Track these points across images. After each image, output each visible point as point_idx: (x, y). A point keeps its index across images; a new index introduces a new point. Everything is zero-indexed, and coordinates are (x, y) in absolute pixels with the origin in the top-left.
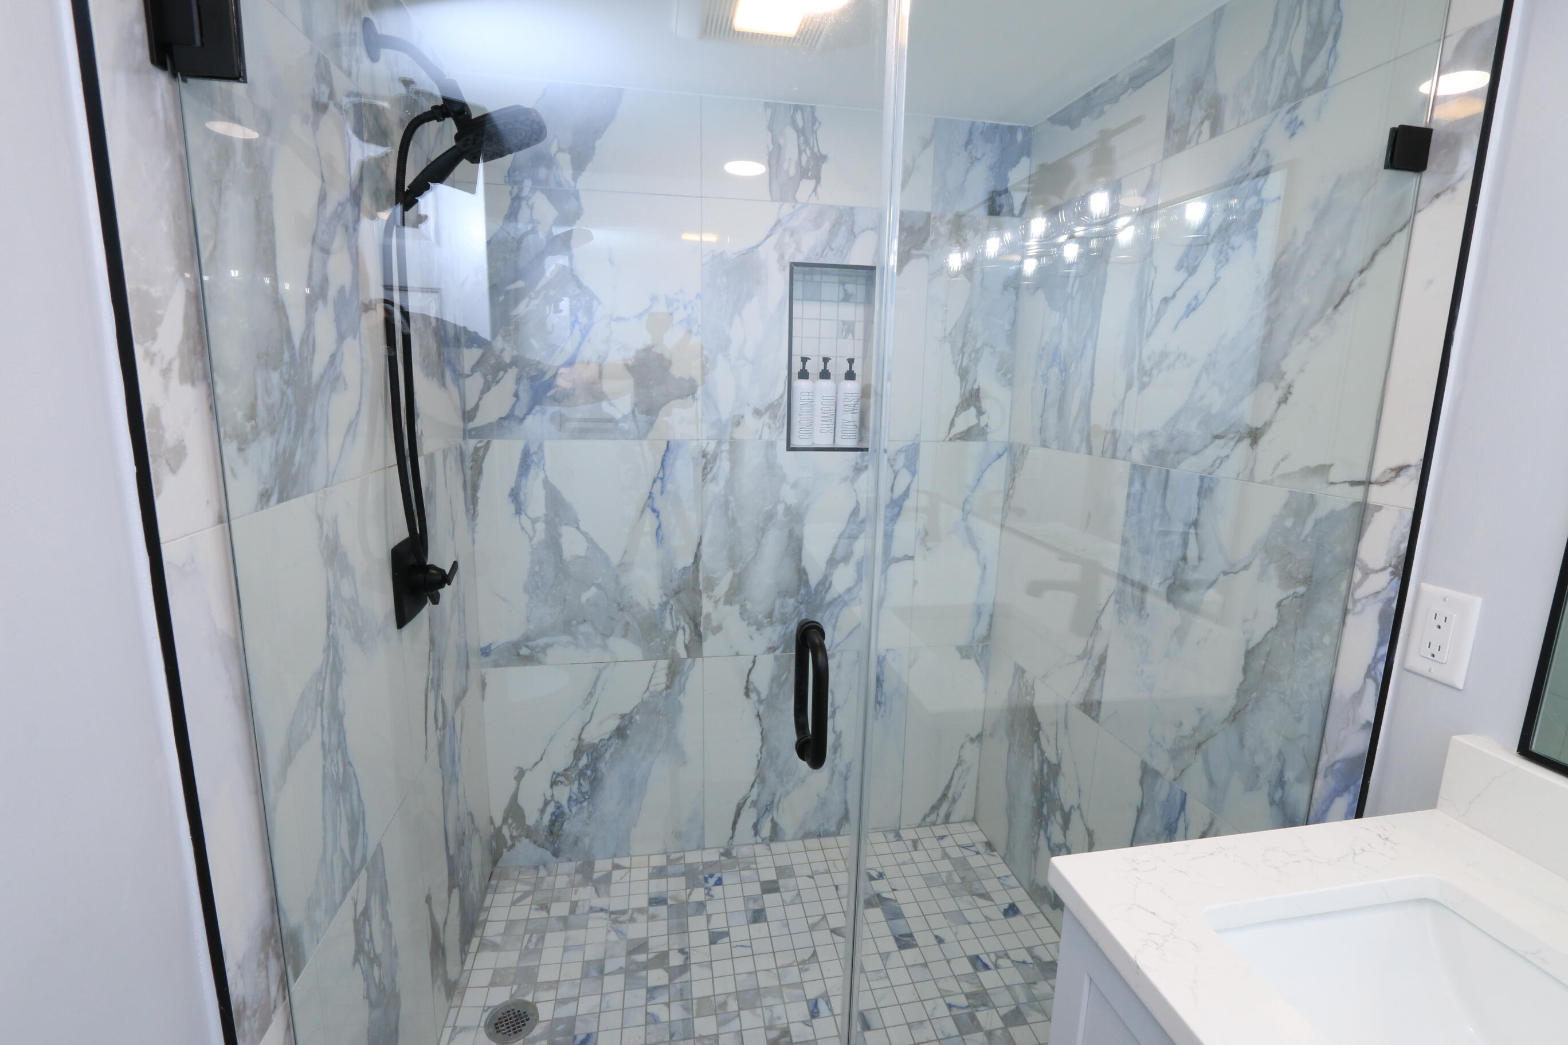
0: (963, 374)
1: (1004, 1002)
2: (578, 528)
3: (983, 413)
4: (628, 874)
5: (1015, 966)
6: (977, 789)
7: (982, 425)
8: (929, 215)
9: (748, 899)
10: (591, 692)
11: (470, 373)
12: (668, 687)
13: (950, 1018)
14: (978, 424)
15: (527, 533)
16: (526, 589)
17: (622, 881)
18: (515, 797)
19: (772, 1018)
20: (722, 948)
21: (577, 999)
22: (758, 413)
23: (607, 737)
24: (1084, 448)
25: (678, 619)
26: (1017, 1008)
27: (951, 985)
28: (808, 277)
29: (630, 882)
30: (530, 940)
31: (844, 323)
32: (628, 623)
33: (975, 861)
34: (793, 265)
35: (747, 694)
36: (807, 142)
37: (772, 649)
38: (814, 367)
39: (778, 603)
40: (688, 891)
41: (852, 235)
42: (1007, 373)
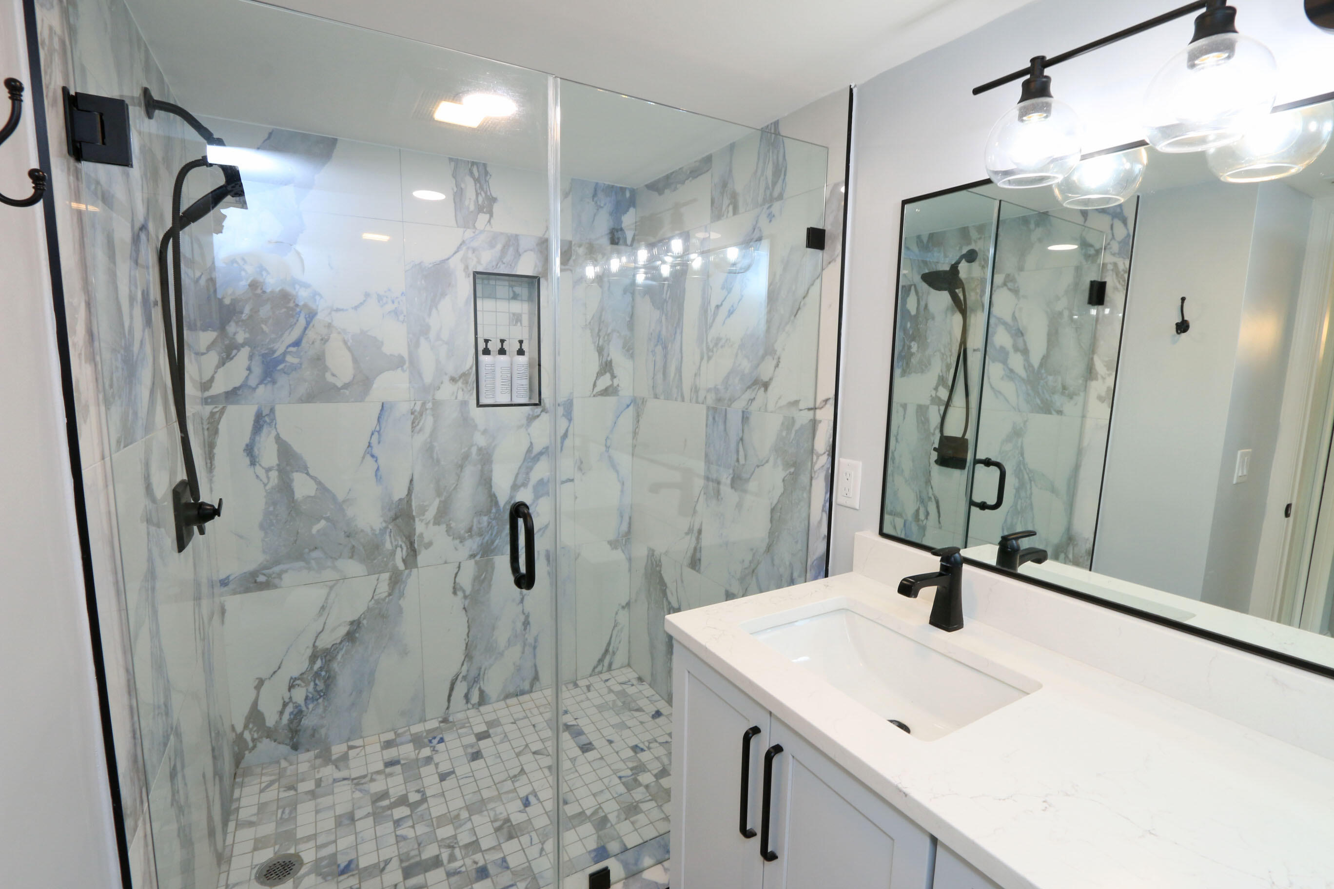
0: (600, 350)
1: (656, 767)
2: (308, 474)
3: (615, 377)
4: (363, 751)
5: (661, 745)
6: (629, 642)
7: (615, 385)
8: (570, 242)
9: (466, 747)
10: (323, 606)
11: (205, 351)
12: (390, 595)
13: (621, 784)
14: (612, 385)
15: (261, 480)
16: (262, 527)
17: (359, 756)
18: (255, 704)
19: (496, 815)
20: (449, 783)
21: (335, 842)
22: (453, 380)
23: (338, 641)
24: (679, 398)
25: (396, 540)
26: (664, 768)
27: (621, 765)
28: (486, 282)
29: (365, 755)
30: (283, 813)
31: (514, 314)
32: (353, 547)
33: (631, 690)
34: (476, 273)
35: (455, 593)
36: (481, 188)
37: (473, 556)
38: (494, 346)
39: (475, 520)
40: (417, 751)
41: (518, 254)
42: (629, 350)
